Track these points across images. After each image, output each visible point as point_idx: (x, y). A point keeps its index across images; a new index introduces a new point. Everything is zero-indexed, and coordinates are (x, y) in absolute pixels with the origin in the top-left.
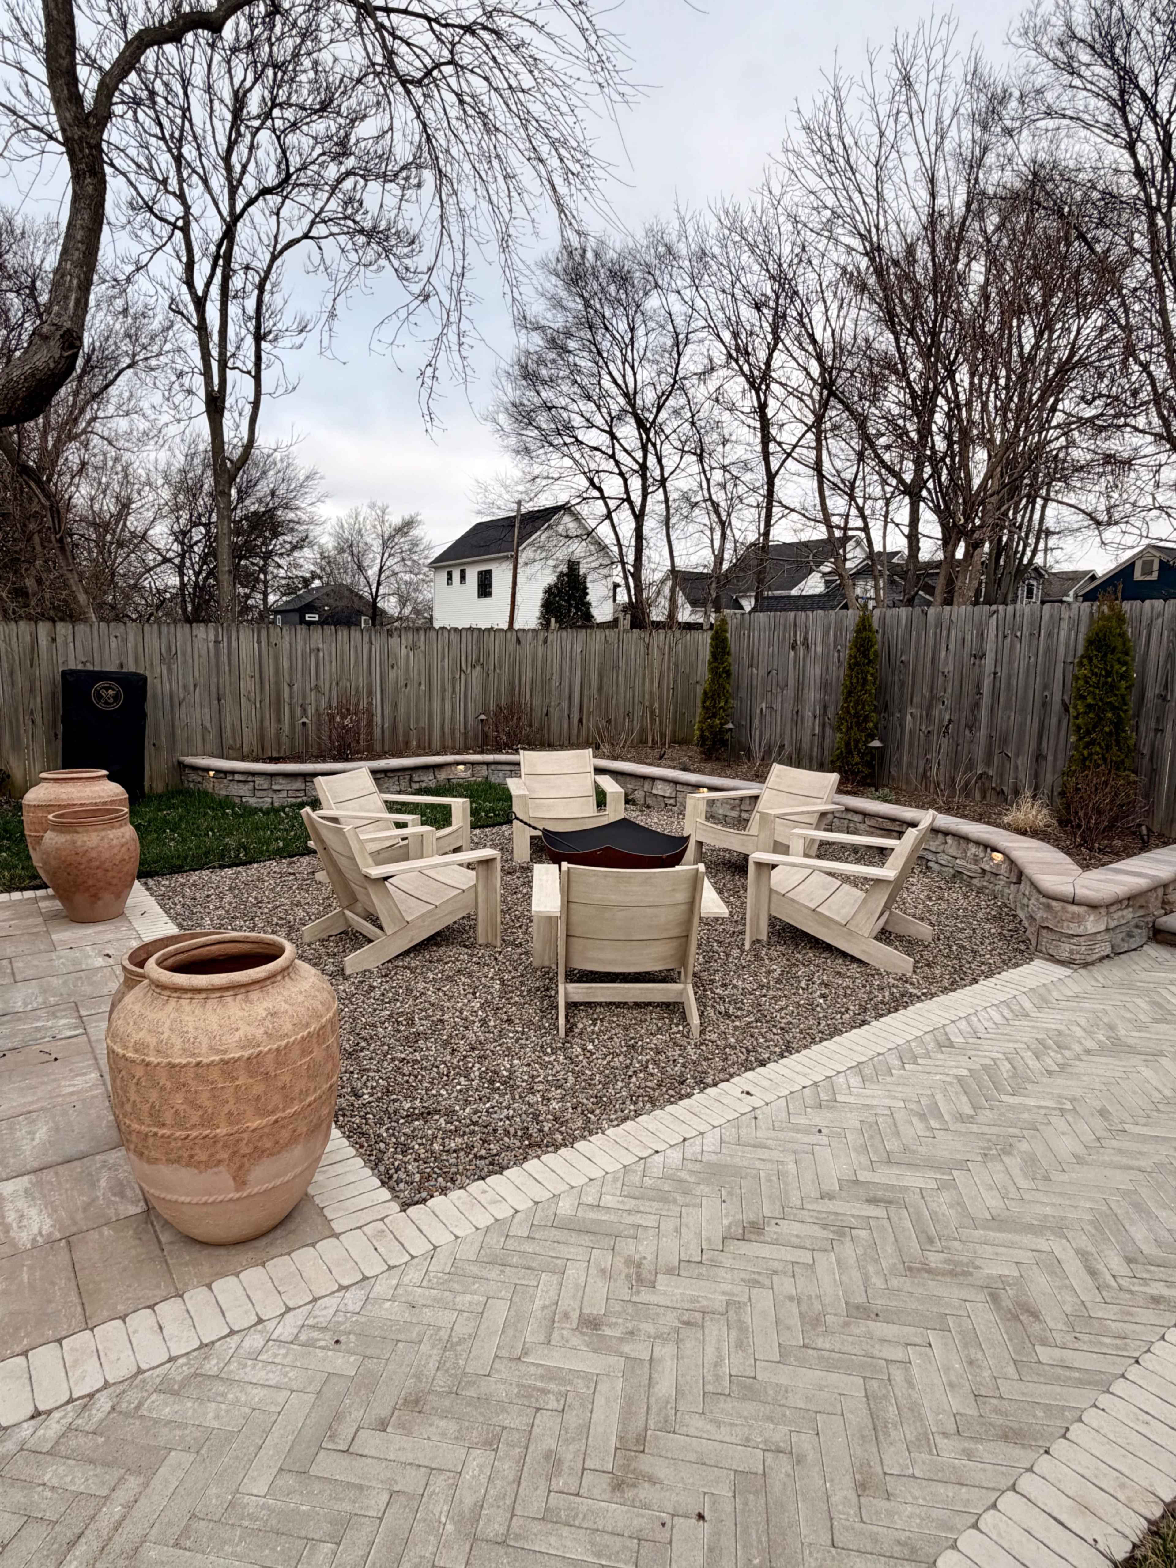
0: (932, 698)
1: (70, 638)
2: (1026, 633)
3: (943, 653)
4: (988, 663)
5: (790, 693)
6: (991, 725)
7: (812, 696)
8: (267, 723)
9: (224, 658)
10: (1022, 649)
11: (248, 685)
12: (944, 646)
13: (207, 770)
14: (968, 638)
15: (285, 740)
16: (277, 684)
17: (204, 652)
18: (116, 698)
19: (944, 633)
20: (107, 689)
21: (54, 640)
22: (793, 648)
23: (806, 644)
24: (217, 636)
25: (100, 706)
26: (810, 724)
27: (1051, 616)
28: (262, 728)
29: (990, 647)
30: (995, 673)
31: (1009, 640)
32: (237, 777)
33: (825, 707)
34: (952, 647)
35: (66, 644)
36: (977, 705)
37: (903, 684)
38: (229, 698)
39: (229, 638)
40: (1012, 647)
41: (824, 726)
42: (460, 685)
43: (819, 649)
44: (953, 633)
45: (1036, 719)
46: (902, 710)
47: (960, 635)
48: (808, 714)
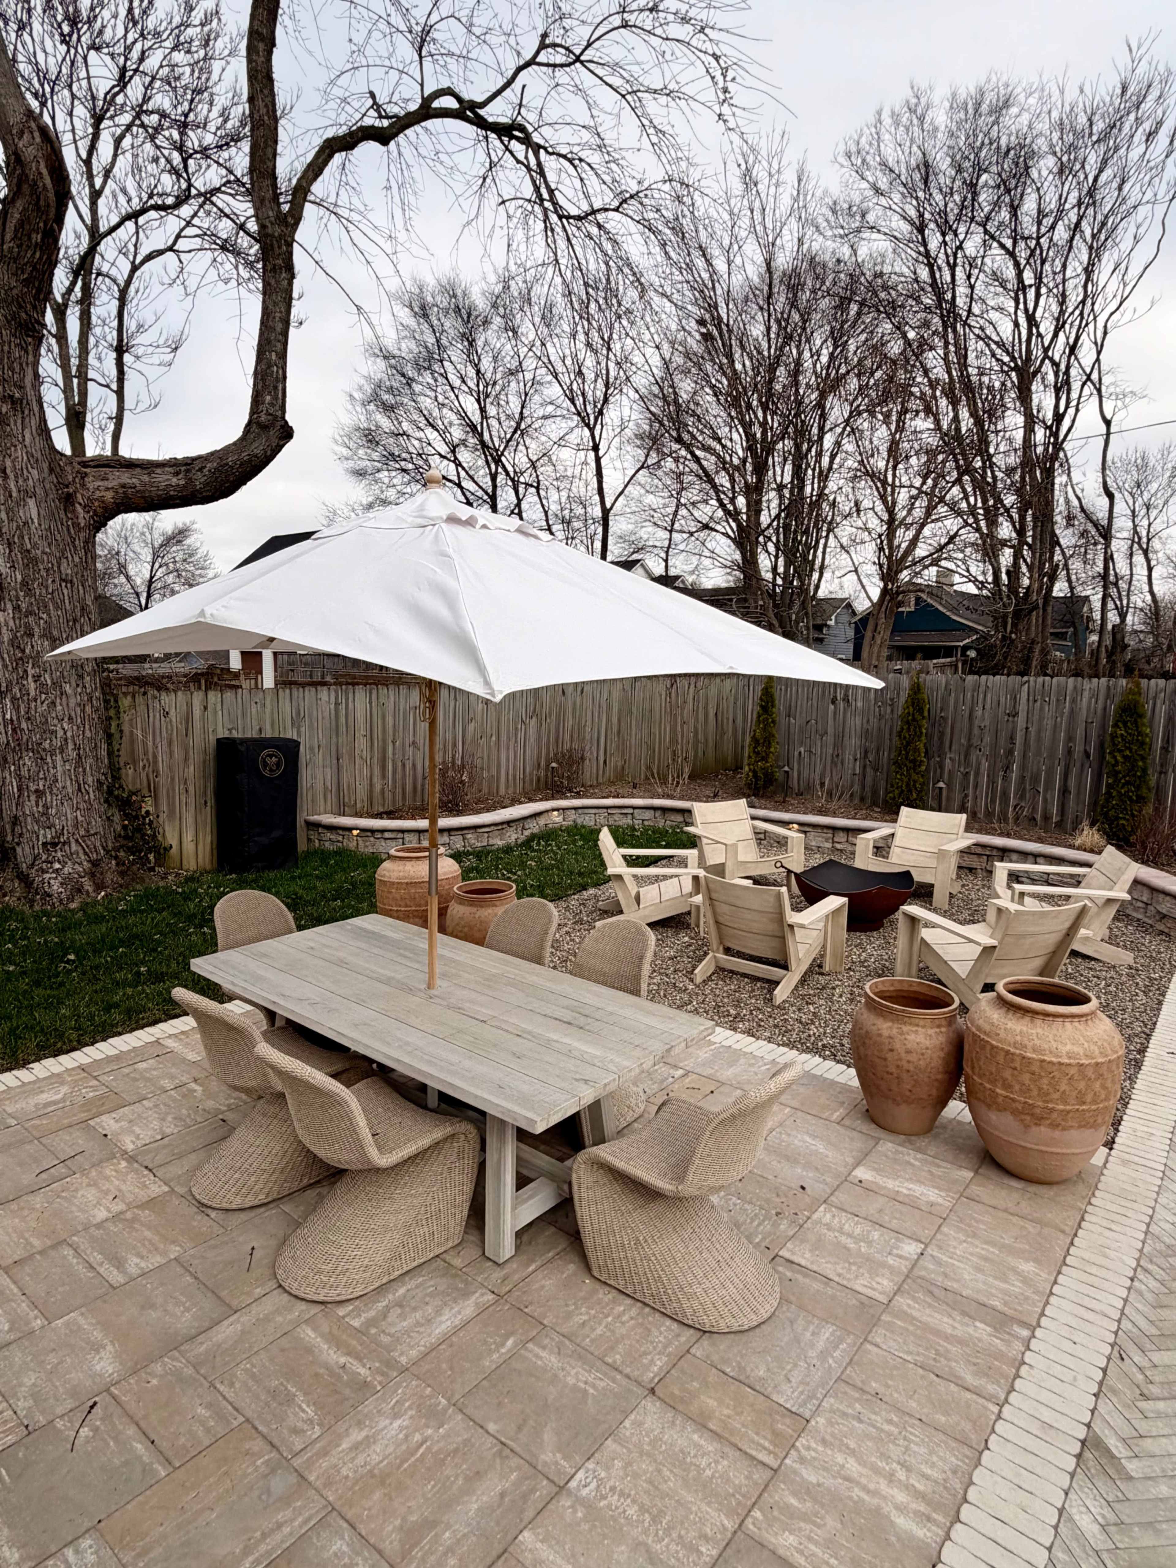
0: (970, 746)
1: (219, 707)
2: (1054, 698)
3: (980, 712)
4: (1021, 721)
5: (830, 739)
6: (1023, 767)
7: (853, 744)
8: (375, 780)
9: (342, 720)
10: (1049, 712)
11: (362, 744)
12: (980, 705)
13: (350, 829)
14: (1003, 700)
15: (389, 795)
16: (384, 741)
17: (327, 714)
18: (278, 764)
19: (981, 696)
20: (271, 756)
21: (206, 708)
22: (833, 702)
23: (846, 699)
24: (337, 698)
25: (267, 773)
26: (851, 765)
27: (1075, 688)
28: (371, 785)
29: (1022, 707)
30: (1027, 728)
31: (1038, 703)
32: (387, 835)
33: (866, 752)
34: (988, 706)
35: (216, 712)
36: (1010, 752)
37: (942, 734)
38: (346, 757)
39: (347, 699)
40: (1042, 708)
41: (865, 767)
42: (521, 735)
43: (860, 704)
44: (989, 696)
45: (1063, 763)
46: (942, 755)
47: (995, 698)
48: (848, 757)
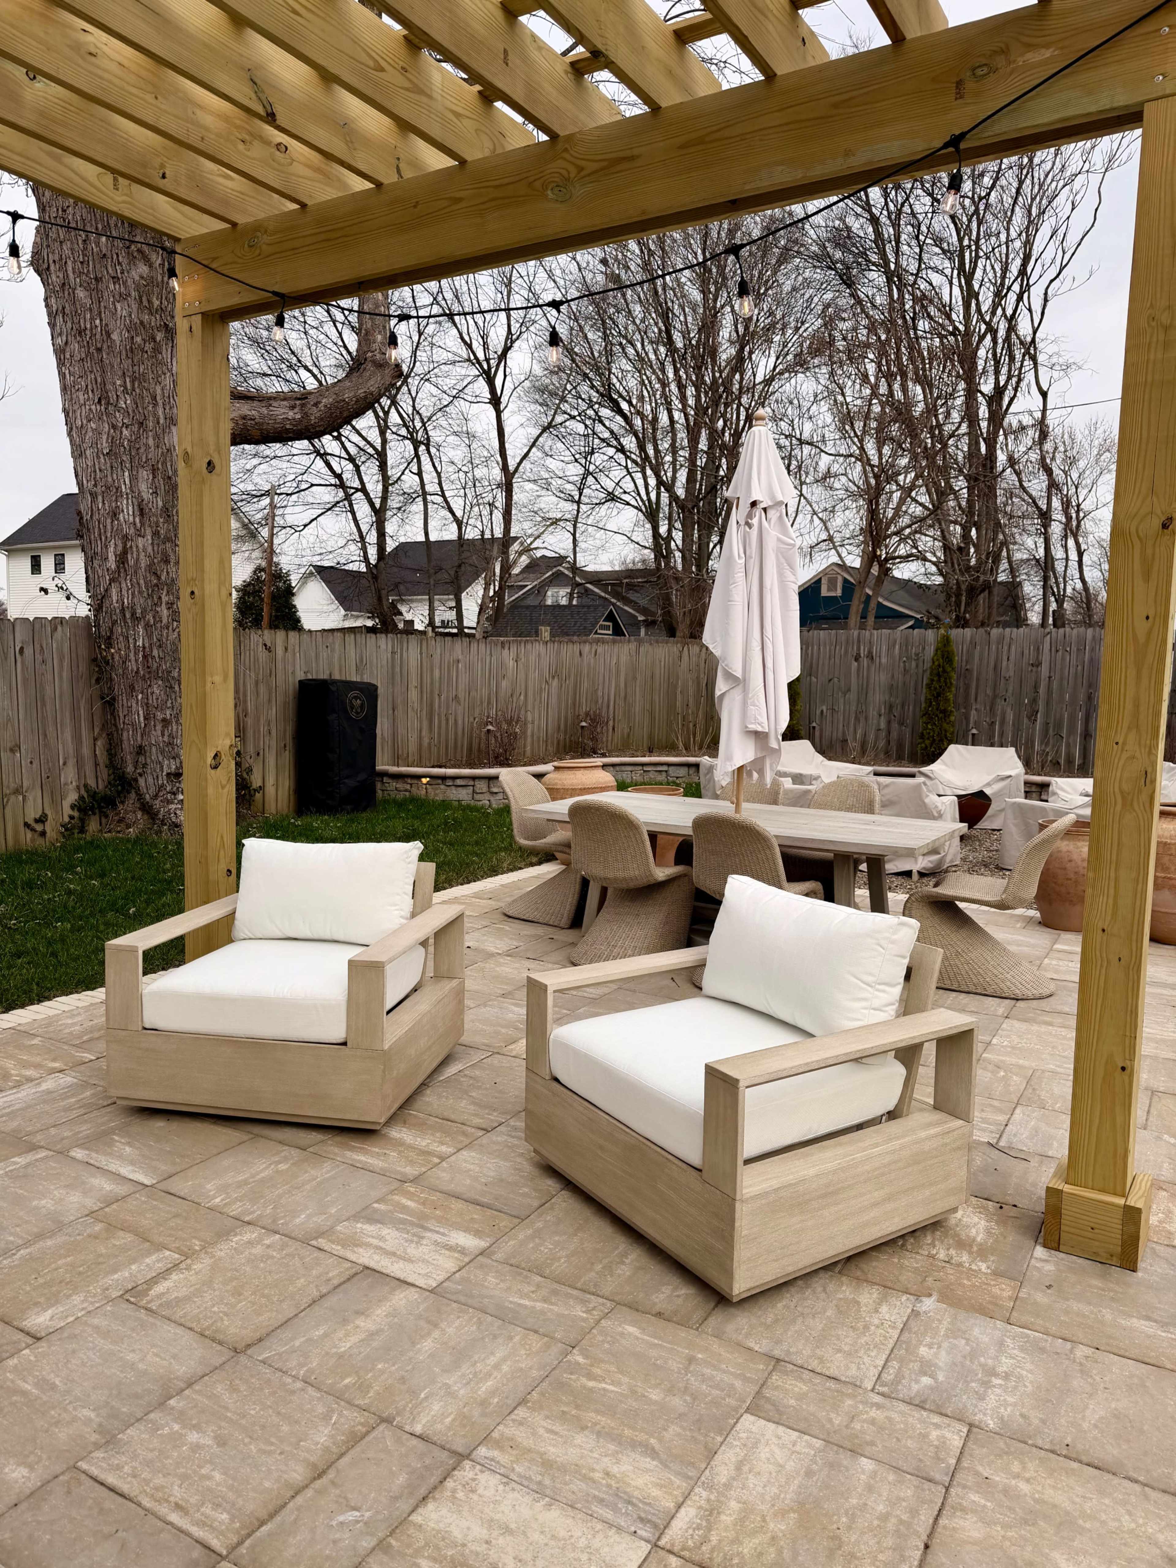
0: (995, 696)
1: (297, 649)
2: (1074, 648)
3: (1005, 663)
4: (1044, 670)
5: (853, 696)
6: (1047, 714)
7: (877, 698)
8: (424, 733)
9: (398, 669)
10: (1070, 661)
11: (414, 695)
12: (1005, 658)
13: (419, 777)
14: (1026, 652)
15: (434, 750)
16: (432, 692)
17: (385, 662)
18: (362, 706)
19: (1006, 648)
20: (356, 698)
21: (286, 649)
22: (856, 660)
23: (870, 656)
24: (393, 647)
25: (353, 715)
26: (877, 721)
27: (1094, 637)
28: (420, 738)
29: (1045, 658)
30: (1050, 677)
31: (1060, 653)
33: (891, 707)
34: (1012, 657)
35: (294, 654)
36: (1034, 701)
37: (967, 687)
38: (400, 708)
39: (402, 649)
40: (1063, 659)
41: (889, 722)
42: (544, 695)
43: (884, 660)
44: (1013, 648)
45: (1084, 709)
46: (967, 707)
47: (1019, 650)
48: (873, 713)
